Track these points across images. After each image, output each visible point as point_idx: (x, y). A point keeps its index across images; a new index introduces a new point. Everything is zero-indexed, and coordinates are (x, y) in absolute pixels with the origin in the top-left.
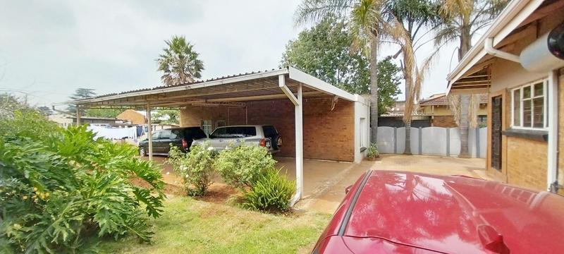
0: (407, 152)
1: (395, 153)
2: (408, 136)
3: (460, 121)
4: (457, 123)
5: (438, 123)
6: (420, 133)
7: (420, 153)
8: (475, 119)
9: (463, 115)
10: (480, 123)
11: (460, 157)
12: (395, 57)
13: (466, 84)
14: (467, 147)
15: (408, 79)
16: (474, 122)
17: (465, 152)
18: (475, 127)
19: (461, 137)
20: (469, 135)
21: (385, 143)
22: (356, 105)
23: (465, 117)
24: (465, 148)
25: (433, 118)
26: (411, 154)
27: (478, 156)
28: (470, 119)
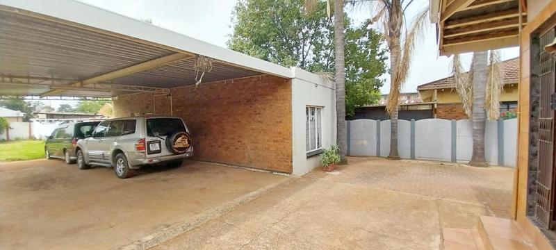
0: (394, 155)
1: (378, 155)
2: (394, 132)
3: (472, 108)
4: (468, 112)
5: (444, 114)
6: (413, 128)
7: (413, 157)
8: (496, 106)
9: (477, 99)
10: (505, 112)
11: (471, 163)
12: (375, 19)
13: (471, 27)
14: (483, 149)
15: (394, 50)
16: (495, 111)
17: (479, 157)
18: (496, 117)
19: (474, 133)
20: (486, 130)
21: (365, 142)
22: (295, 85)
23: (480, 102)
24: (480, 151)
25: (436, 106)
26: (399, 158)
27: (501, 162)
28: (487, 105)
